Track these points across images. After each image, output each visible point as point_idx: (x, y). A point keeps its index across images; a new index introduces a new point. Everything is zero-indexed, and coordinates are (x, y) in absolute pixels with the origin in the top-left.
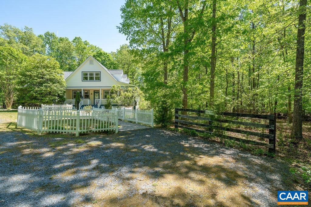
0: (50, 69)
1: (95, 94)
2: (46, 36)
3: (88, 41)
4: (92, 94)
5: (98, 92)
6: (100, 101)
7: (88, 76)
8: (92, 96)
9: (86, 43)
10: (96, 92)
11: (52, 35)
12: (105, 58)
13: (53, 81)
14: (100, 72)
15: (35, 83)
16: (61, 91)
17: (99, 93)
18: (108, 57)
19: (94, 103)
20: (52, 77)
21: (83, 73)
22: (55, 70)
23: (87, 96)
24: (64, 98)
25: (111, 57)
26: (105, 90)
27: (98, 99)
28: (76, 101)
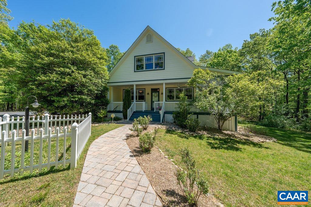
1: (153, 93)
5: (158, 90)
6: (164, 106)
7: (144, 63)
14: (164, 53)
19: (152, 107)
21: (136, 57)
26: (168, 88)
27: (159, 102)
28: (124, 104)
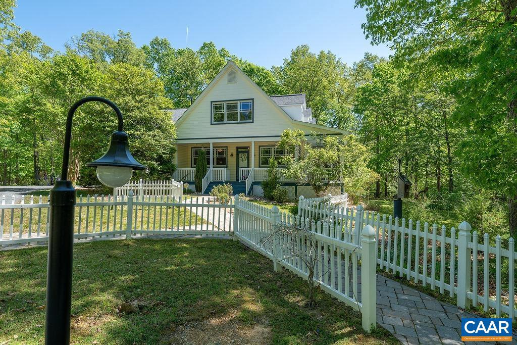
0: (142, 97)
1: (240, 154)
2: (153, 47)
3: (226, 50)
4: (232, 155)
5: (246, 150)
6: (251, 174)
7: (225, 111)
8: (232, 161)
9: (223, 54)
10: (243, 150)
11: (164, 44)
12: (261, 80)
13: (147, 123)
14: (253, 99)
15: (108, 129)
16: (164, 147)
17: (248, 152)
18: (266, 77)
19: (237, 176)
20: (145, 114)
21: (213, 103)
22: (152, 99)
23: (221, 161)
24: (173, 166)
25: (272, 78)
26: (262, 146)
27: (247, 169)
28: (198, 172)
